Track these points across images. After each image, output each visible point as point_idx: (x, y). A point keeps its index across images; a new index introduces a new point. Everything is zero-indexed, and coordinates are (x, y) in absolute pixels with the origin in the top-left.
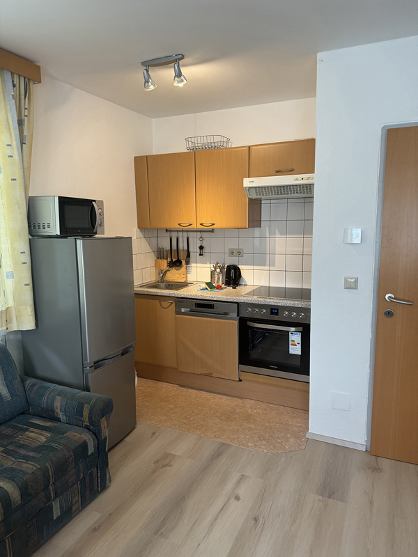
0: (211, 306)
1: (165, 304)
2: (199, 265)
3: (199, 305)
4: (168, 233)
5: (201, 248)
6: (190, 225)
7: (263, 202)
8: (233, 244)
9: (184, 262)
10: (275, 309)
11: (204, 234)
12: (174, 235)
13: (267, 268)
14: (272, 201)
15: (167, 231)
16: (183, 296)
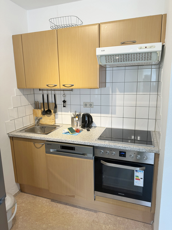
0: (72, 148)
1: (38, 145)
2: (63, 113)
3: (63, 147)
4: (41, 91)
5: (64, 102)
6: (55, 86)
7: (107, 69)
8: (86, 99)
9: (52, 111)
10: (123, 152)
11: (66, 92)
12: (45, 93)
13: (110, 115)
14: (114, 69)
15: (40, 90)
16: (51, 140)
